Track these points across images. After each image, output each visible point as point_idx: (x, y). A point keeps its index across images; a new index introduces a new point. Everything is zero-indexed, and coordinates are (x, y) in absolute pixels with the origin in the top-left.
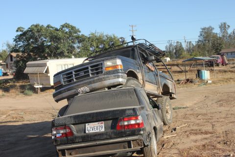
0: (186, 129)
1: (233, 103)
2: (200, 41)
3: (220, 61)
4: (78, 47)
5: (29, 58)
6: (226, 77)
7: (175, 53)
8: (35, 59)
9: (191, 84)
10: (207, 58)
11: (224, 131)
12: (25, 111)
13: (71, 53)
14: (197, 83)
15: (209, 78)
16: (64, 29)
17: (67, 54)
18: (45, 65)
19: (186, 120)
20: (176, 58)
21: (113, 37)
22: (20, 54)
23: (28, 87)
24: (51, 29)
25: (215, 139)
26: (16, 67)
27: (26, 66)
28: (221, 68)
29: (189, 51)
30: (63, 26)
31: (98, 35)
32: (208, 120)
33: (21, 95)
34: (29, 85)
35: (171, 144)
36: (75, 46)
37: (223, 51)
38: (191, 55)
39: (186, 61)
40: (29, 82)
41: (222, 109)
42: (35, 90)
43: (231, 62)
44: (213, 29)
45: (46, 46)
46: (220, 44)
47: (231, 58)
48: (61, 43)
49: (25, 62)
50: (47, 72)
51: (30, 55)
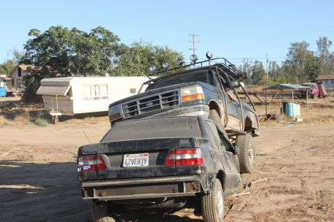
0: (265, 185)
1: (332, 151)
2: (288, 61)
3: (315, 91)
5: (45, 73)
6: (324, 115)
7: (253, 77)
8: (53, 76)
9: (273, 122)
10: (298, 86)
11: (318, 190)
12: (36, 149)
13: (105, 69)
14: (282, 121)
15: (299, 115)
16: (96, 34)
17: (99, 71)
18: (67, 84)
19: (264, 173)
20: (254, 84)
21: (165, 50)
22: (33, 67)
23: (42, 114)
24: (78, 33)
25: (305, 201)
26: (26, 84)
27: (40, 85)
28: (317, 101)
29: (271, 74)
30: (95, 31)
31: (144, 45)
32: (295, 175)
33: (31, 125)
34: (43, 111)
35: (243, 205)
36: (112, 59)
37: (320, 78)
38: (274, 81)
39: (268, 89)
40: (43, 107)
41: (316, 159)
42: (50, 119)
43: (332, 94)
44: (308, 45)
45: (69, 57)
46: (317, 68)
47: (331, 88)
48: (91, 54)
49: (38, 78)
50: (69, 94)
51: (47, 69)
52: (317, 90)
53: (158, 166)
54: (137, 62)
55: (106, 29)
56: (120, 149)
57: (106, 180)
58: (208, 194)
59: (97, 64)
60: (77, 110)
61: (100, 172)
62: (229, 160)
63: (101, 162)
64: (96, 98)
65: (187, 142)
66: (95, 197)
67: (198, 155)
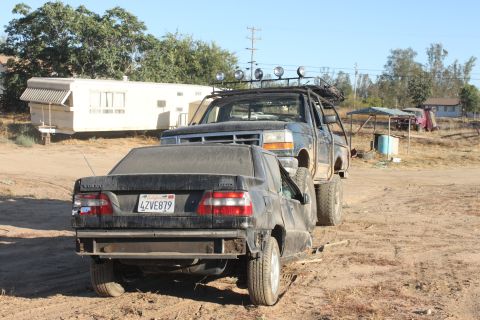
0: (343, 250)
1: (439, 207)
2: (385, 75)
3: (421, 120)
4: (138, 60)
5: (35, 70)
6: (431, 155)
8: (46, 74)
9: (358, 160)
10: (397, 112)
11: (417, 261)
12: (15, 179)
13: (122, 70)
14: (372, 161)
15: (396, 152)
16: (112, 18)
17: (113, 71)
18: (65, 88)
19: (343, 233)
21: (211, 47)
22: (17, 59)
23: (26, 129)
24: (86, 15)
25: (398, 276)
26: (5, 85)
27: (25, 86)
28: (422, 134)
29: (360, 92)
30: (111, 13)
31: (180, 39)
32: (387, 238)
33: (10, 144)
34: (28, 125)
35: (311, 277)
36: (133, 56)
37: (428, 102)
38: (364, 102)
39: (355, 113)
40: (29, 119)
41: (416, 217)
42: (39, 137)
43: (444, 126)
44: (416, 54)
45: (71, 48)
46: (425, 88)
47: (444, 118)
48: (104, 46)
49: (24, 77)
50: (69, 102)
51: (37, 64)
52: (424, 119)
53: (188, 214)
54: (169, 62)
56: (135, 186)
57: (111, 229)
58: (257, 257)
59: (110, 61)
60: (79, 126)
61: (103, 217)
62: (293, 212)
63: (107, 203)
64: (107, 111)
65: (231, 181)
66: (95, 253)
67: (246, 200)
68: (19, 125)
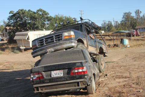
0: (114, 75)
1: (142, 59)
2: (123, 21)
3: (135, 33)
4: (48, 24)
5: (17, 30)
6: (139, 43)
7: (108, 28)
8: (21, 31)
9: (117, 47)
10: (127, 32)
11: (136, 76)
12: (14, 63)
13: (43, 27)
14: (121, 47)
15: (128, 44)
17: (41, 28)
18: (27, 34)
19: (113, 70)
20: (108, 31)
21: (69, 18)
22: (12, 28)
23: (17, 48)
24: (31, 12)
25: (131, 81)
26: (9, 35)
27: (15, 35)
28: (136, 38)
29: (116, 27)
30: (38, 11)
31: (60, 16)
32: (127, 70)
33: (12, 53)
35: (104, 84)
36: (46, 23)
37: (137, 27)
38: (117, 29)
39: (114, 33)
40: (17, 45)
41: (136, 63)
42: (20, 50)
43: (142, 34)
44: (131, 13)
45: (27, 22)
46: (135, 23)
47: (142, 32)
48: (37, 21)
49: (14, 32)
50: (28, 39)
51: (18, 28)
52: (136, 33)
55: (43, 10)
59: (39, 25)
68: (15, 47)
